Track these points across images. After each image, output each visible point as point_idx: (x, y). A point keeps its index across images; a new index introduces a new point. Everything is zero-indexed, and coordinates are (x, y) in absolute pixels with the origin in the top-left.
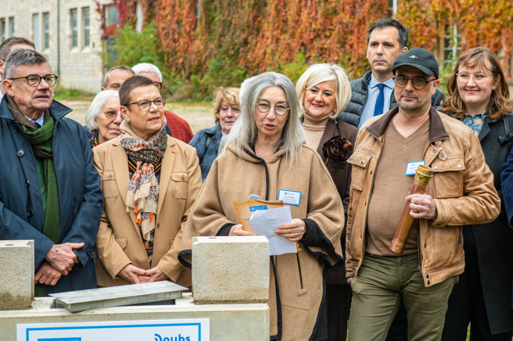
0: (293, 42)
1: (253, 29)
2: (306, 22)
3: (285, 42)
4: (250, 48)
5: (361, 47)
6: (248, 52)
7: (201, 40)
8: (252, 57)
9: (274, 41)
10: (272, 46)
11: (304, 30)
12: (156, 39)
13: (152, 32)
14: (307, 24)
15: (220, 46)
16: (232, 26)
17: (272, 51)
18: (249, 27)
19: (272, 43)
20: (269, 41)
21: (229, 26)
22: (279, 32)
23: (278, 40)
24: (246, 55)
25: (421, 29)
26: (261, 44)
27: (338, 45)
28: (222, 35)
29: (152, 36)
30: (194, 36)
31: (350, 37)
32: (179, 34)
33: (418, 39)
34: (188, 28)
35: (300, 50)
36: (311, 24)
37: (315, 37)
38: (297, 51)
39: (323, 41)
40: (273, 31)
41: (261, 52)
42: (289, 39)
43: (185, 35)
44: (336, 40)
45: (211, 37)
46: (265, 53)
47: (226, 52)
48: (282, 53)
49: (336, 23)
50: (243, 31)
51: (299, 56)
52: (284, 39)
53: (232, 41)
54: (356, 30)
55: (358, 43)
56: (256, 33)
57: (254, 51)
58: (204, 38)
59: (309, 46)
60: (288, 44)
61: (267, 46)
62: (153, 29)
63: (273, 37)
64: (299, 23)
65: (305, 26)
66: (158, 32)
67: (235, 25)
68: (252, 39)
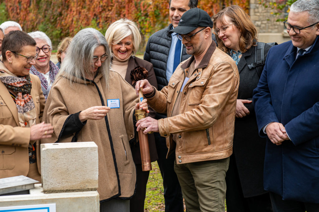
0: (89, 13)
1: (65, 6)
2: (97, 1)
3: (85, 14)
4: (63, 18)
5: (130, 16)
6: (62, 20)
7: (33, 13)
8: (65, 23)
9: (78, 13)
10: (77, 16)
11: (96, 6)
12: (6, 13)
13: (3, 9)
14: (97, 3)
15: (45, 17)
16: (52, 4)
17: (77, 19)
18: (62, 5)
19: (76, 14)
20: (75, 13)
21: (50, 4)
22: (81, 7)
23: (80, 13)
24: (61, 22)
25: (166, 5)
26: (70, 15)
27: (116, 15)
28: (46, 10)
29: (3, 11)
30: (29, 11)
31: (123, 10)
32: (20, 9)
33: (164, 11)
34: (25, 6)
35: (93, 18)
36: (99, 3)
37: (102, 11)
38: (92, 19)
39: (107, 13)
40: (77, 7)
41: (70, 20)
42: (87, 12)
43: (23, 10)
44: (115, 12)
45: (39, 11)
46: (72, 21)
47: (49, 20)
48: (83, 20)
49: (115, 2)
50: (59, 7)
51: (93, 22)
52: (84, 12)
53: (52, 13)
54: (127, 6)
55: (128, 14)
56: (67, 8)
57: (65, 19)
58: (35, 11)
59: (99, 16)
60: (86, 15)
61: (74, 16)
62: (4, 7)
63: (77, 11)
64: (93, 2)
65: (96, 4)
66: (7, 8)
67: (54, 4)
68: (65, 12)
